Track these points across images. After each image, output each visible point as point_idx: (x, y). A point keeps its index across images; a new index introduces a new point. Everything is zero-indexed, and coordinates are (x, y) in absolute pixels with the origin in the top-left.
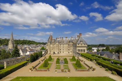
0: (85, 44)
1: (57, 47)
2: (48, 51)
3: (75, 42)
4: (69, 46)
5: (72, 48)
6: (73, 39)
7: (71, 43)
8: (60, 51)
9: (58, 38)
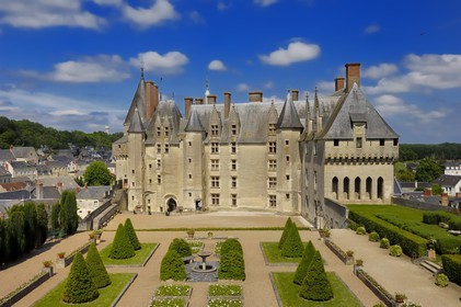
0: (382, 142)
1: (191, 166)
2: (131, 194)
3: (315, 123)
4: (272, 156)
5: (295, 169)
6: (300, 104)
7: (287, 134)
8: (215, 191)
9: (202, 101)
